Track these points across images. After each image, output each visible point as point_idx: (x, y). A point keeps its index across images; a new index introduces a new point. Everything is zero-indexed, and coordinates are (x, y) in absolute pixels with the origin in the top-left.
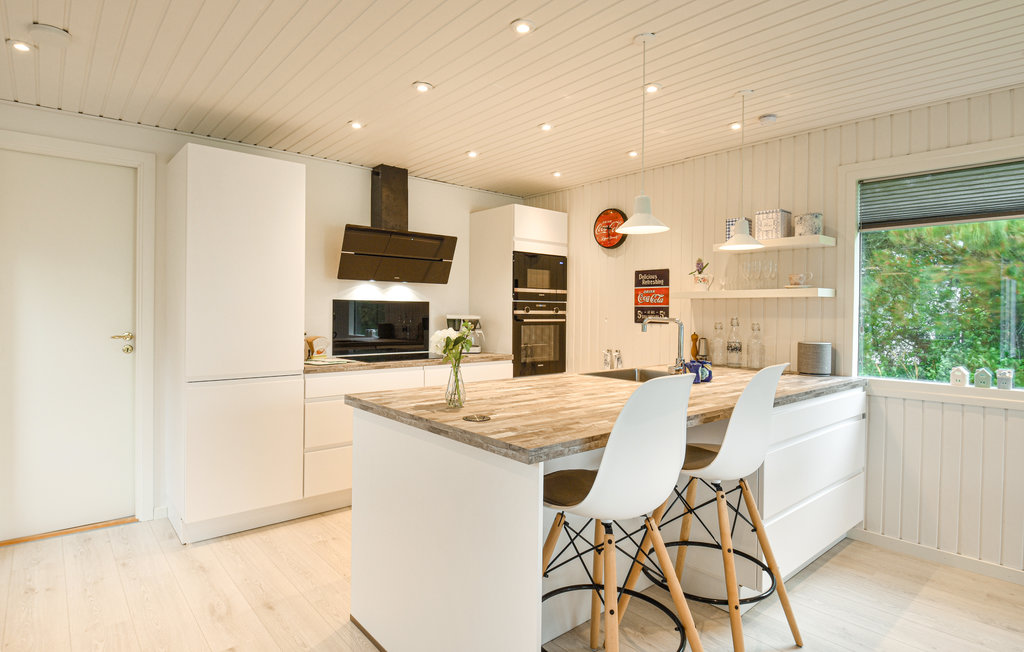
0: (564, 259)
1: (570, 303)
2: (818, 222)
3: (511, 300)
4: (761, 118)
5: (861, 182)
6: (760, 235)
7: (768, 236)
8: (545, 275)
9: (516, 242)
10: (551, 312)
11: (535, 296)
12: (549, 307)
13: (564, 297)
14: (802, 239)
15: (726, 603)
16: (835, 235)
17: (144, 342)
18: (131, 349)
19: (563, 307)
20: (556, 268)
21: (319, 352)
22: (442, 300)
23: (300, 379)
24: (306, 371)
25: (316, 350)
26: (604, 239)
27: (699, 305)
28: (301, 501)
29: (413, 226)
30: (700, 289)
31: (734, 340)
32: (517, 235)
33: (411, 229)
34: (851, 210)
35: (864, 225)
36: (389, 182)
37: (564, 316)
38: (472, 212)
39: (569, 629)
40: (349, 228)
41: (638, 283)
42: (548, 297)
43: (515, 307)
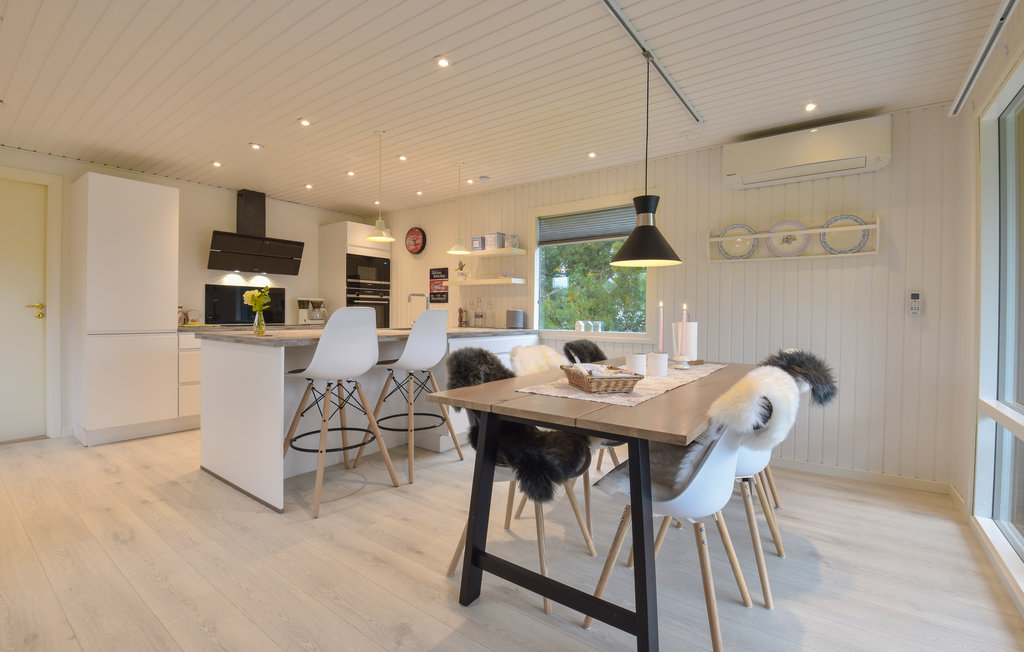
0: (388, 261)
1: (393, 291)
2: (516, 240)
3: (346, 287)
4: (481, 177)
5: (539, 218)
6: (488, 248)
7: (491, 248)
8: (373, 271)
9: (349, 248)
10: (378, 297)
11: (365, 285)
12: (375, 293)
13: (388, 287)
14: (508, 250)
15: (407, 430)
16: (527, 249)
17: (53, 311)
18: (43, 315)
19: (388, 294)
20: (381, 267)
21: (193, 321)
22: (296, 288)
23: (175, 336)
24: (179, 331)
25: (190, 319)
26: (412, 248)
27: (464, 289)
28: (175, 419)
29: (269, 234)
30: (461, 279)
31: (479, 311)
32: (349, 242)
33: (268, 235)
34: (533, 234)
35: (541, 243)
36: (251, 202)
37: (388, 300)
38: (320, 225)
39: (337, 462)
40: (216, 233)
41: (432, 277)
42: (374, 286)
43: (349, 292)
